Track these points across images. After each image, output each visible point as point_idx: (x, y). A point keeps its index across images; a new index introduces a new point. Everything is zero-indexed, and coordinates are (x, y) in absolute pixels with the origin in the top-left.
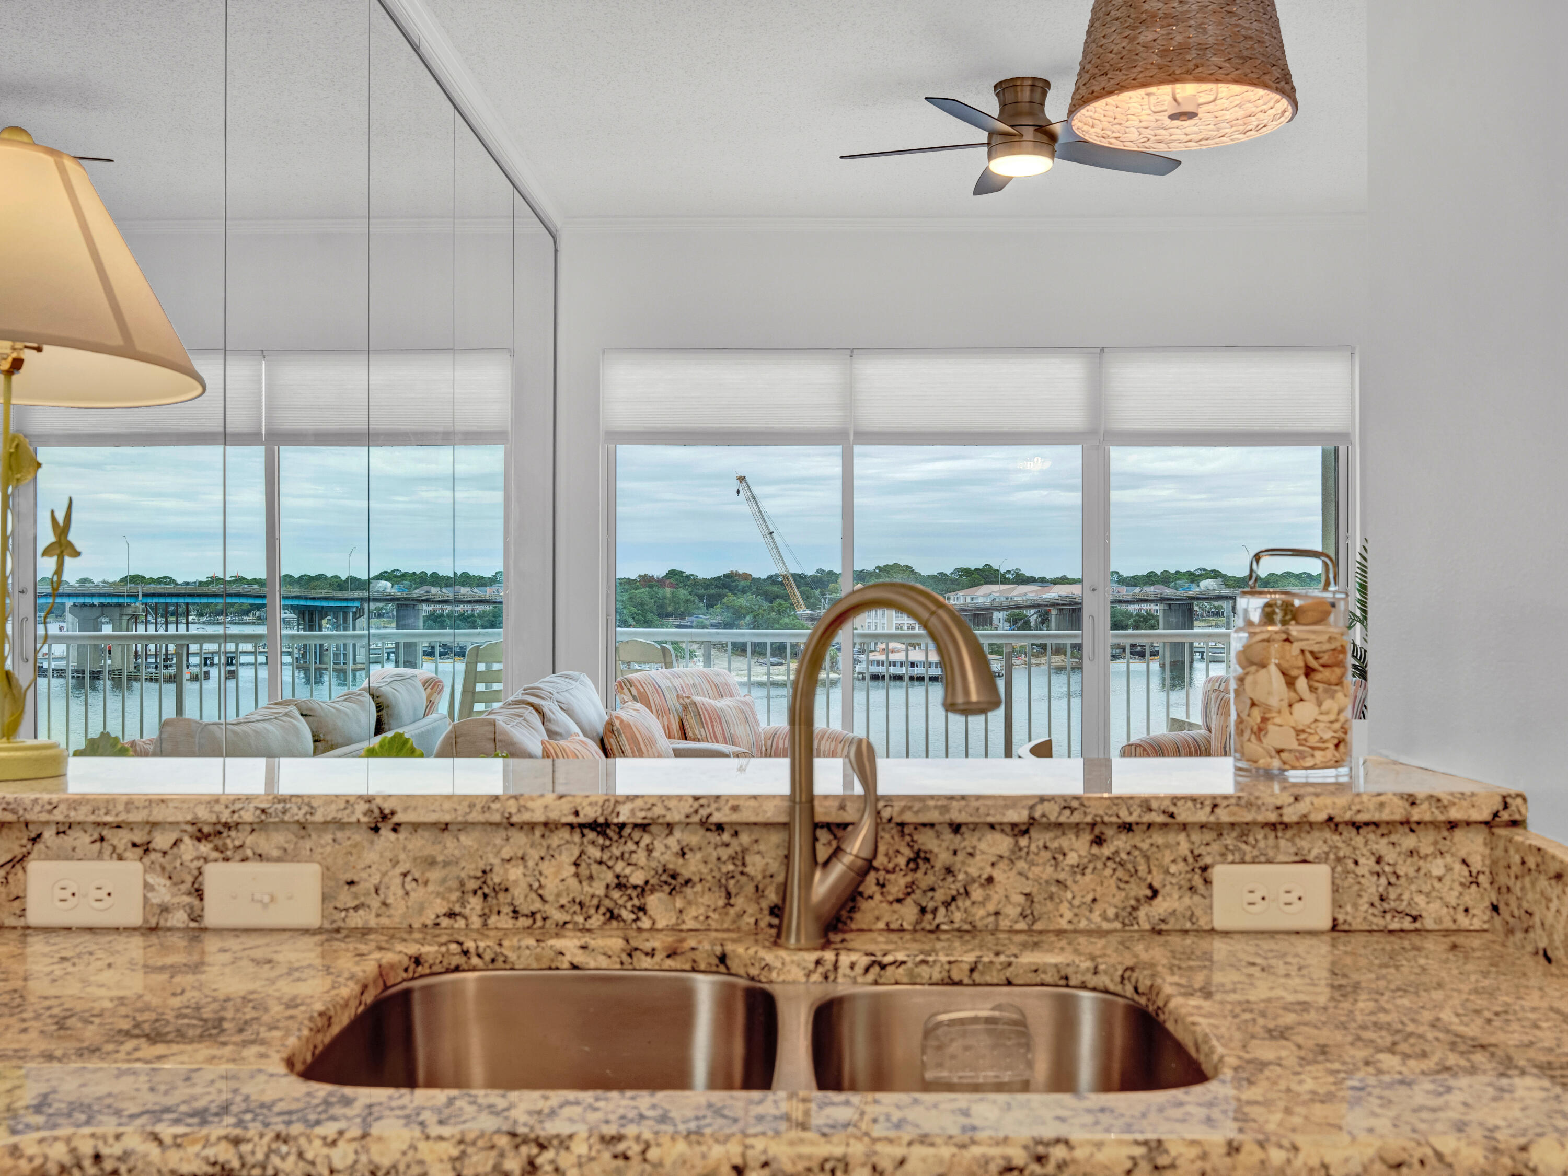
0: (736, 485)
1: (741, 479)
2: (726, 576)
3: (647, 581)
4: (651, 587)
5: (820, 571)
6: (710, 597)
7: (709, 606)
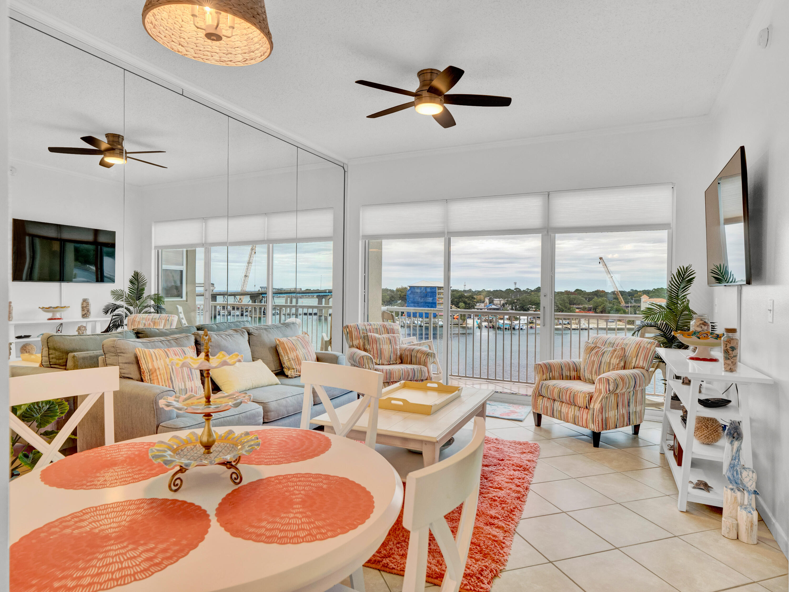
0: (599, 260)
1: (601, 258)
2: (595, 291)
3: (567, 293)
4: (568, 295)
5: (632, 290)
6: (589, 298)
7: (589, 301)
